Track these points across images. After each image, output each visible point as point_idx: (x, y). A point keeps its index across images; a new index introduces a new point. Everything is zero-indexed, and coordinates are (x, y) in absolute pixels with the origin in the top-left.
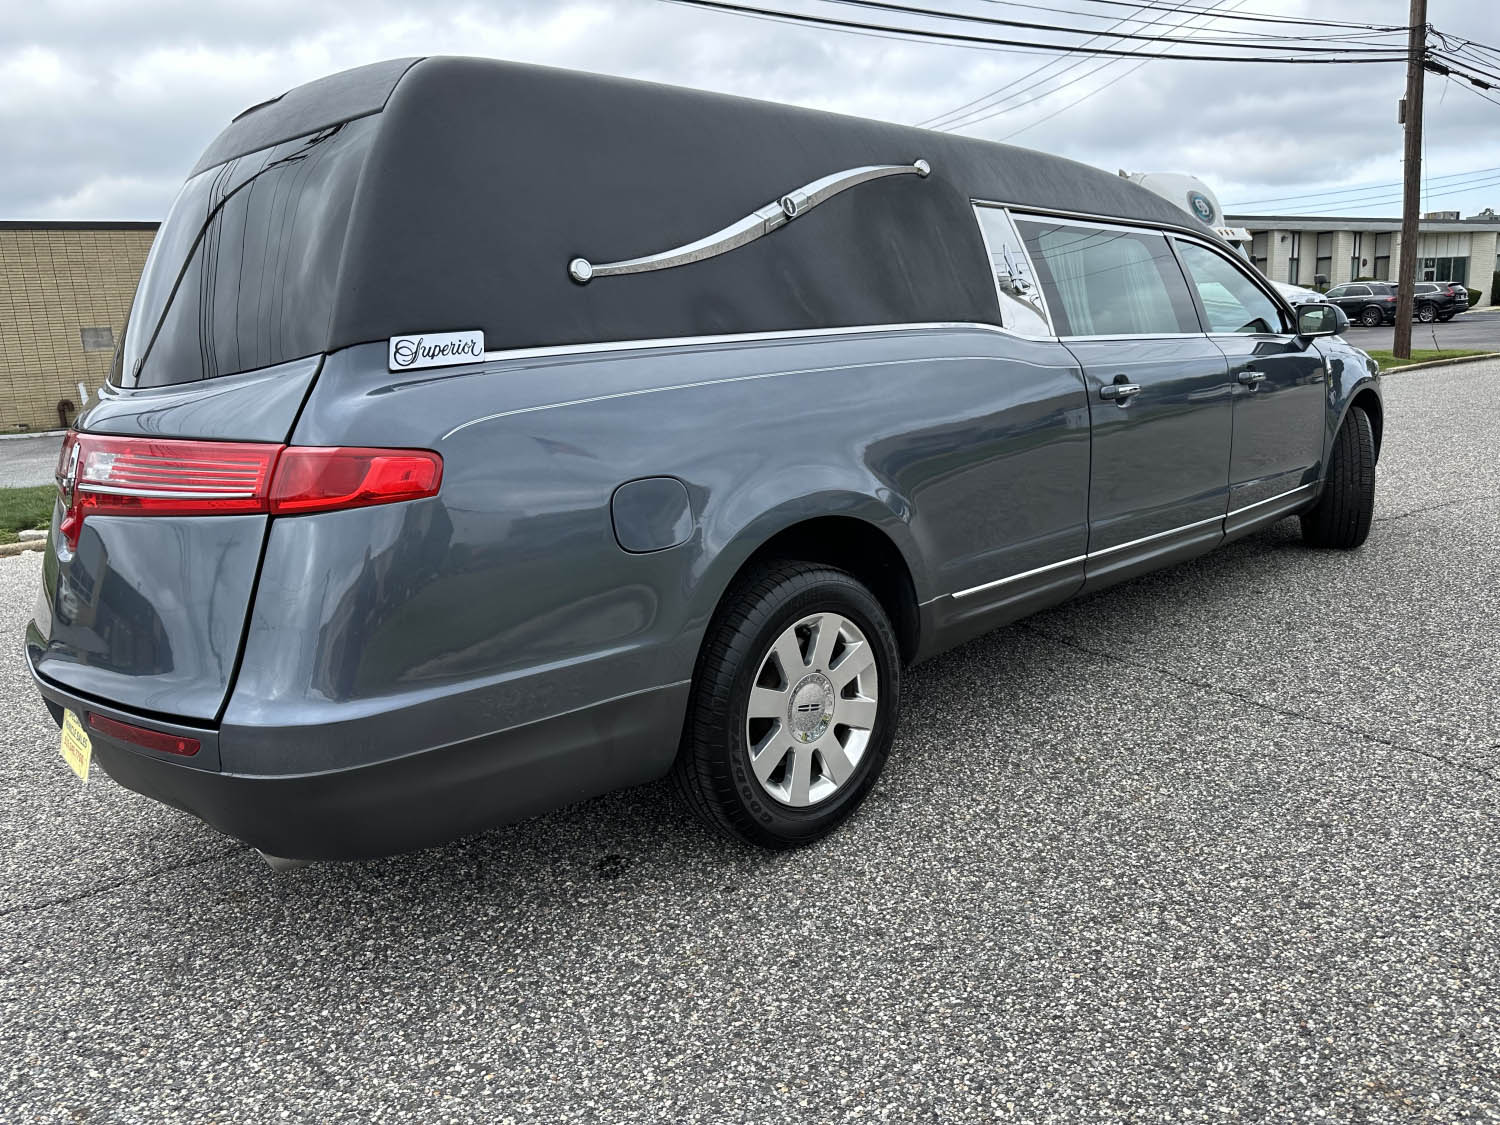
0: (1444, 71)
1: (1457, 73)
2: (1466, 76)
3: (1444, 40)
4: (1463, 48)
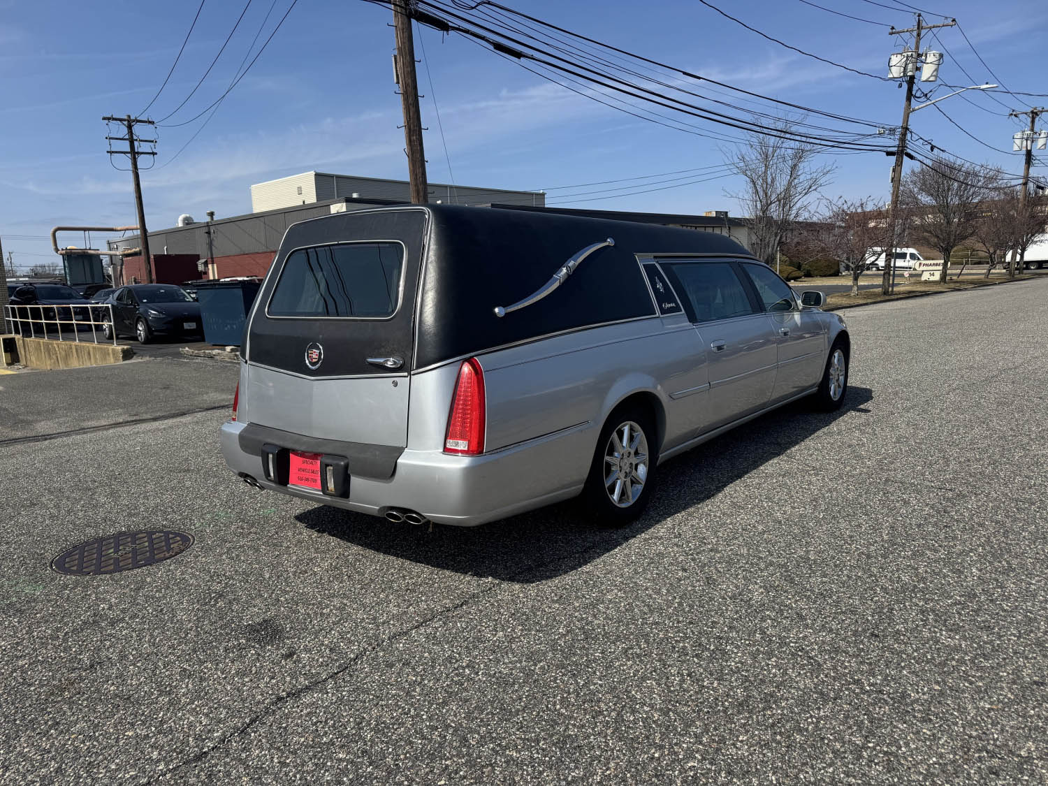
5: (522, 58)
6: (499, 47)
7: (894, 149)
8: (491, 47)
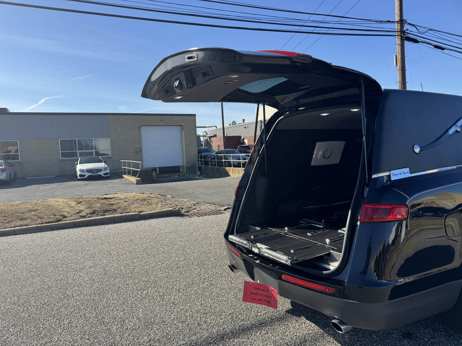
0: (416, 41)
1: (425, 43)
2: (430, 44)
3: (416, 28)
4: (429, 31)
5: (445, 50)
6: (436, 47)
8: (433, 47)
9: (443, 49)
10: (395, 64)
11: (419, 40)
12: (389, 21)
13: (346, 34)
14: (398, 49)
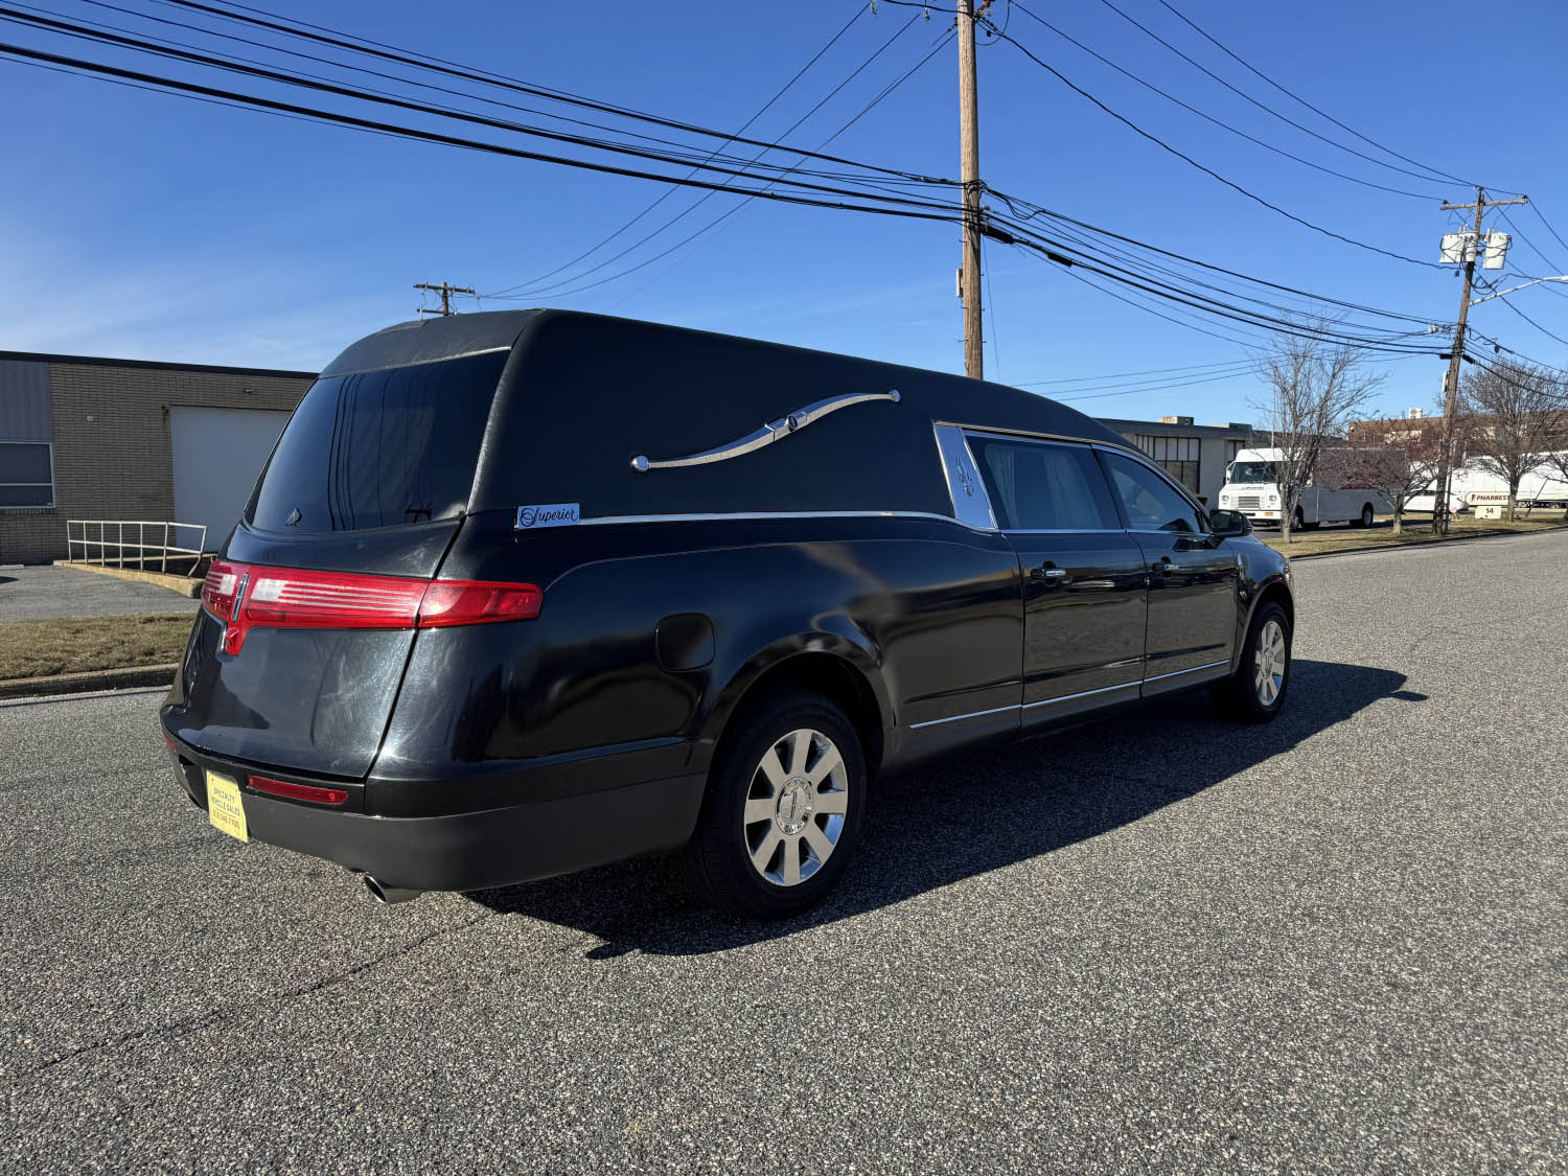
0: (1007, 239)
1: (1027, 243)
2: (1039, 248)
3: (1011, 207)
4: (1037, 216)
5: (1073, 266)
6: (1053, 256)
7: (1449, 351)
8: (1045, 256)
9: (1068, 263)
10: (958, 294)
11: (1014, 237)
12: (943, 181)
13: (841, 206)
14: (966, 253)
